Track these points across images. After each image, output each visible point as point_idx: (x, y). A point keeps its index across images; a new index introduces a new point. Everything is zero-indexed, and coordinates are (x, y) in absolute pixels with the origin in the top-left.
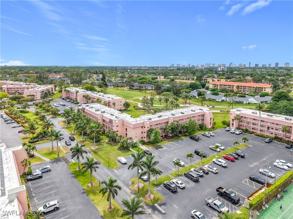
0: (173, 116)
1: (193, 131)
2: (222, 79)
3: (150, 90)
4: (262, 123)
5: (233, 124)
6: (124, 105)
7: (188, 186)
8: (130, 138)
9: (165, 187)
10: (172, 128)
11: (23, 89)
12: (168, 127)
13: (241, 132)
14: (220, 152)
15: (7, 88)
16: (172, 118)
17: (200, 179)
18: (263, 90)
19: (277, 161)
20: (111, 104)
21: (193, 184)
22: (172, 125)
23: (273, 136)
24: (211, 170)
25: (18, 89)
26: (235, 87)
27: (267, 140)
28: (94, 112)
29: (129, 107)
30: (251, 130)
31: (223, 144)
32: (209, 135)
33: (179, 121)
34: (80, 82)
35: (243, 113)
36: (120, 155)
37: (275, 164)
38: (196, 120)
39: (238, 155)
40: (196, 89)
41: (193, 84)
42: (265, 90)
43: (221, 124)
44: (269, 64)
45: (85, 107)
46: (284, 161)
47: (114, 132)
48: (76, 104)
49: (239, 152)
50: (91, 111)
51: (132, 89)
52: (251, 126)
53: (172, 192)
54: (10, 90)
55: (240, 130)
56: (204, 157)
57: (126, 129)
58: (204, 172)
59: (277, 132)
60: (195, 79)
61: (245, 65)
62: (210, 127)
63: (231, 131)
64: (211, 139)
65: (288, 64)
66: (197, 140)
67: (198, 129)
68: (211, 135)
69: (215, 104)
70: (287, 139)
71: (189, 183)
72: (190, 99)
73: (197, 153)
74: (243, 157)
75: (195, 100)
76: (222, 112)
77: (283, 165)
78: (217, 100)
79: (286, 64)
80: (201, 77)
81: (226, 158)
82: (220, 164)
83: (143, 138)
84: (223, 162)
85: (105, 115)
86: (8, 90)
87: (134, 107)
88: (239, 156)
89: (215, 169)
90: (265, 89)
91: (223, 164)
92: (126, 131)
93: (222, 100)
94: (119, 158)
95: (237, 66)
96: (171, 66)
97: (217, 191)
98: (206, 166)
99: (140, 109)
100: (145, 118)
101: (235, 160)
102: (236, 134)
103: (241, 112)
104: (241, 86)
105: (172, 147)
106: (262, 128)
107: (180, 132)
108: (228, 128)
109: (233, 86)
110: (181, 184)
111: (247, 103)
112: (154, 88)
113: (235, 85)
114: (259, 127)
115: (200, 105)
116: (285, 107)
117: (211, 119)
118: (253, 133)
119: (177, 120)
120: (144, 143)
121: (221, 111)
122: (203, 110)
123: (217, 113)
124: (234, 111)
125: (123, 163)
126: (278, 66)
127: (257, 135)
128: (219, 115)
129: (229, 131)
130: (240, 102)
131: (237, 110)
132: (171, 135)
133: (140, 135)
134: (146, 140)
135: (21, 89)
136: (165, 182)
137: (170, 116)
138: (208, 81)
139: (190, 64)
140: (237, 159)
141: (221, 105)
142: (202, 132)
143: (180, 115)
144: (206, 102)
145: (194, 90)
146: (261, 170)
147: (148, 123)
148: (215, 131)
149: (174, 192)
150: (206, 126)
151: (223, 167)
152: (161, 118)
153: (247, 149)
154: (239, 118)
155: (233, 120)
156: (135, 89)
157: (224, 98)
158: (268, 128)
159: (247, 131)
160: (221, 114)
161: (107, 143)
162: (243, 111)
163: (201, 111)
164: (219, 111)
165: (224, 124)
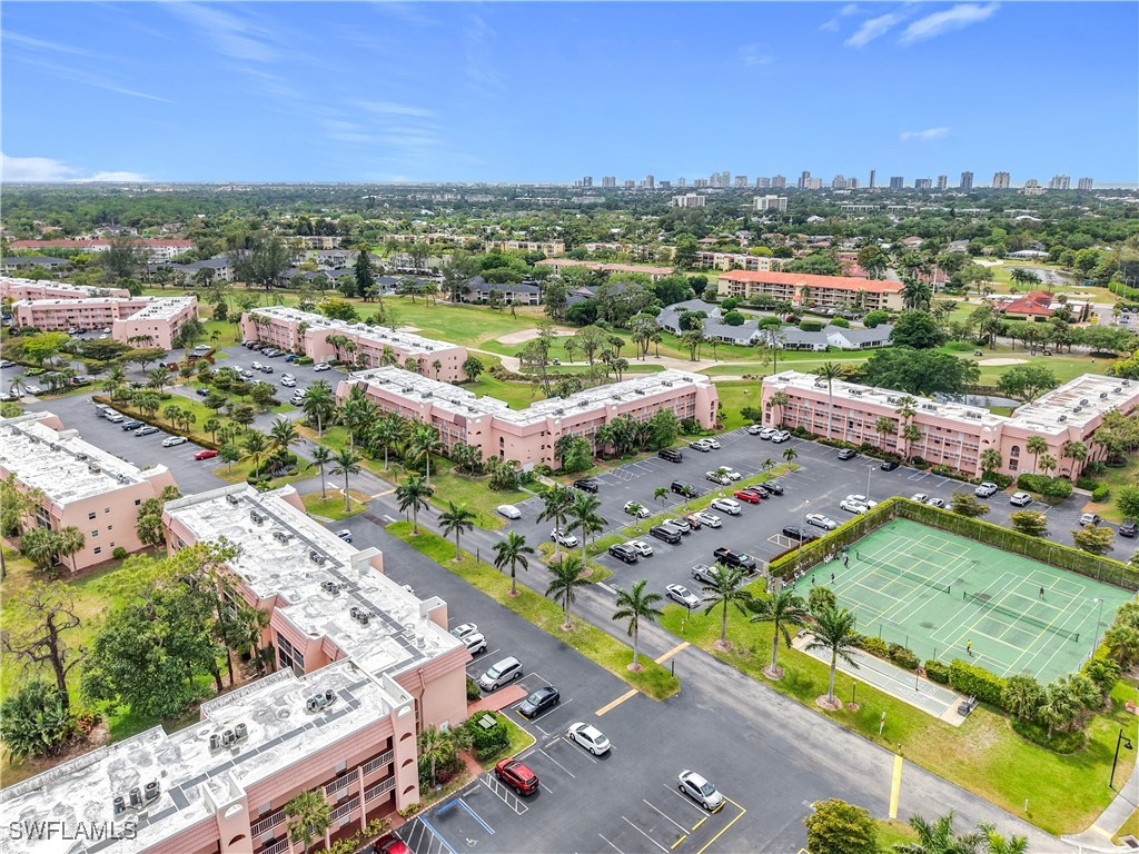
0: (617, 401)
1: (668, 437)
2: (762, 255)
3: (526, 304)
4: (837, 412)
5: (768, 416)
6: (465, 365)
7: (659, 551)
8: (515, 463)
9: (613, 555)
10: (615, 433)
11: (90, 313)
12: (605, 431)
13: (786, 437)
14: (729, 484)
15: (34, 312)
16: (614, 408)
17: (683, 539)
18: (881, 301)
19: (850, 497)
20: (428, 365)
21: (668, 548)
22: (615, 425)
23: (860, 442)
24: (707, 522)
25: (71, 314)
26: (798, 292)
27: (843, 452)
28: (401, 394)
29: (479, 372)
30: (812, 430)
31: (736, 466)
32: (707, 447)
33: (632, 414)
34: (274, 274)
35: (794, 386)
36: (498, 502)
37: (843, 503)
38: (675, 409)
39: (766, 489)
40: (677, 302)
41: (668, 285)
42: (885, 301)
43: (740, 417)
44: (941, 178)
45: (363, 380)
46: (863, 497)
47: (472, 448)
48: (303, 363)
49: (773, 483)
50: (390, 391)
51: (465, 302)
52: (812, 418)
53: (629, 562)
54: (44, 316)
55: (785, 432)
56: (693, 496)
57: (502, 440)
58: (691, 526)
59: (868, 432)
60: (673, 256)
61: (854, 181)
62: (709, 424)
63: (762, 435)
64: (712, 458)
65: (1005, 179)
66: (677, 460)
67: (679, 433)
68: (711, 447)
69: (730, 353)
70: (888, 449)
71: (660, 547)
72: (659, 340)
73: (676, 488)
74: (778, 493)
75: (672, 342)
76: (749, 380)
77: (857, 505)
78: (738, 341)
79: (998, 179)
80: (692, 248)
81: (740, 497)
82: (726, 508)
83: (546, 460)
84: (733, 505)
85: (437, 403)
86: (37, 315)
87: (492, 370)
88: (770, 490)
89: (716, 518)
90: (885, 298)
91: (732, 508)
92: (502, 445)
93: (752, 341)
94: (499, 508)
95: (827, 183)
96: (580, 182)
97: (716, 555)
98: (698, 515)
99: (515, 377)
100: (544, 410)
101: (761, 500)
102: (775, 442)
103: (789, 384)
104: (817, 289)
105: (619, 480)
106: (836, 424)
107: (636, 442)
108: (755, 426)
109: (791, 286)
110: (645, 547)
111: (824, 348)
112: (537, 298)
113: (798, 284)
114: (829, 423)
115: (686, 359)
116: (904, 364)
117: (712, 404)
118: (816, 436)
119: (625, 411)
120: (549, 473)
121: (744, 377)
122: (691, 381)
123: (733, 384)
124: (773, 381)
125: (514, 516)
126: (970, 184)
127: (824, 443)
128: (738, 389)
129: (758, 433)
130: (803, 346)
131: (780, 379)
132: (612, 451)
133: (537, 454)
134: (554, 465)
135: (84, 313)
136: (612, 547)
137: (610, 401)
138: (717, 265)
139: (652, 179)
140: (765, 498)
141: (749, 355)
142: (691, 440)
143: (635, 399)
144: (704, 348)
145: (671, 303)
146: (810, 517)
147: (557, 422)
148: (722, 436)
149: (631, 562)
150: (701, 423)
151: (732, 514)
152: (588, 409)
153: (792, 477)
154: (783, 401)
155: (768, 405)
156: (475, 303)
157: (757, 334)
158: (851, 423)
159: (801, 432)
160: (743, 385)
161: (456, 476)
162: (794, 381)
163: (688, 384)
164: (738, 378)
165: (747, 418)
